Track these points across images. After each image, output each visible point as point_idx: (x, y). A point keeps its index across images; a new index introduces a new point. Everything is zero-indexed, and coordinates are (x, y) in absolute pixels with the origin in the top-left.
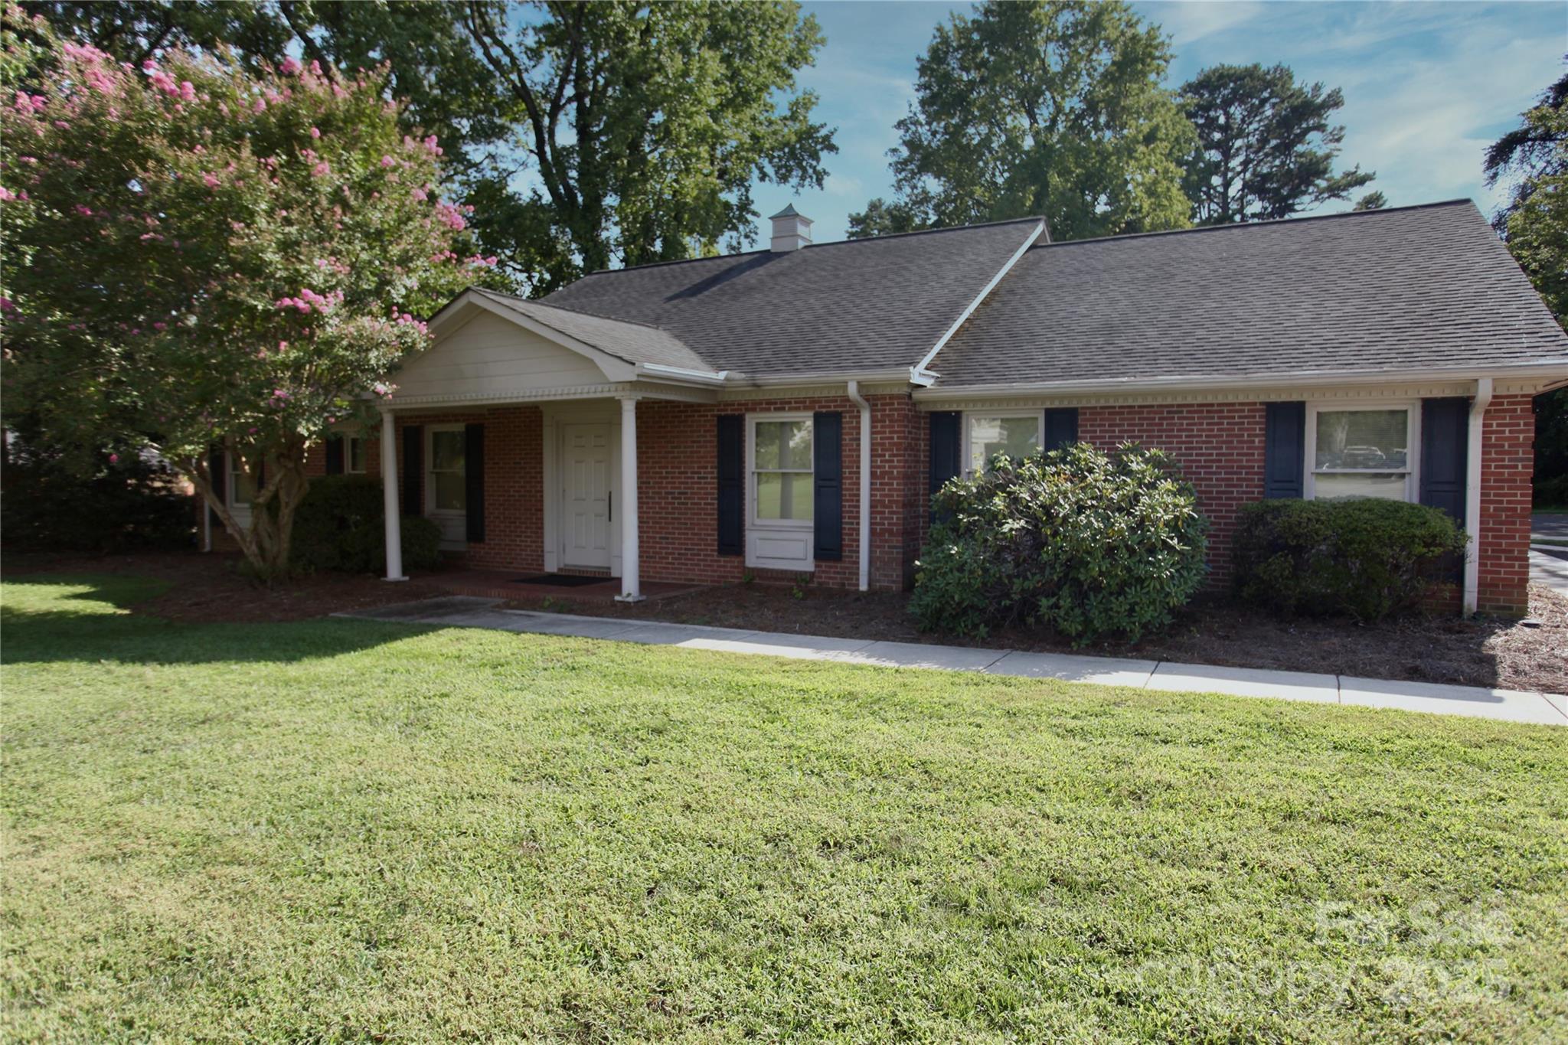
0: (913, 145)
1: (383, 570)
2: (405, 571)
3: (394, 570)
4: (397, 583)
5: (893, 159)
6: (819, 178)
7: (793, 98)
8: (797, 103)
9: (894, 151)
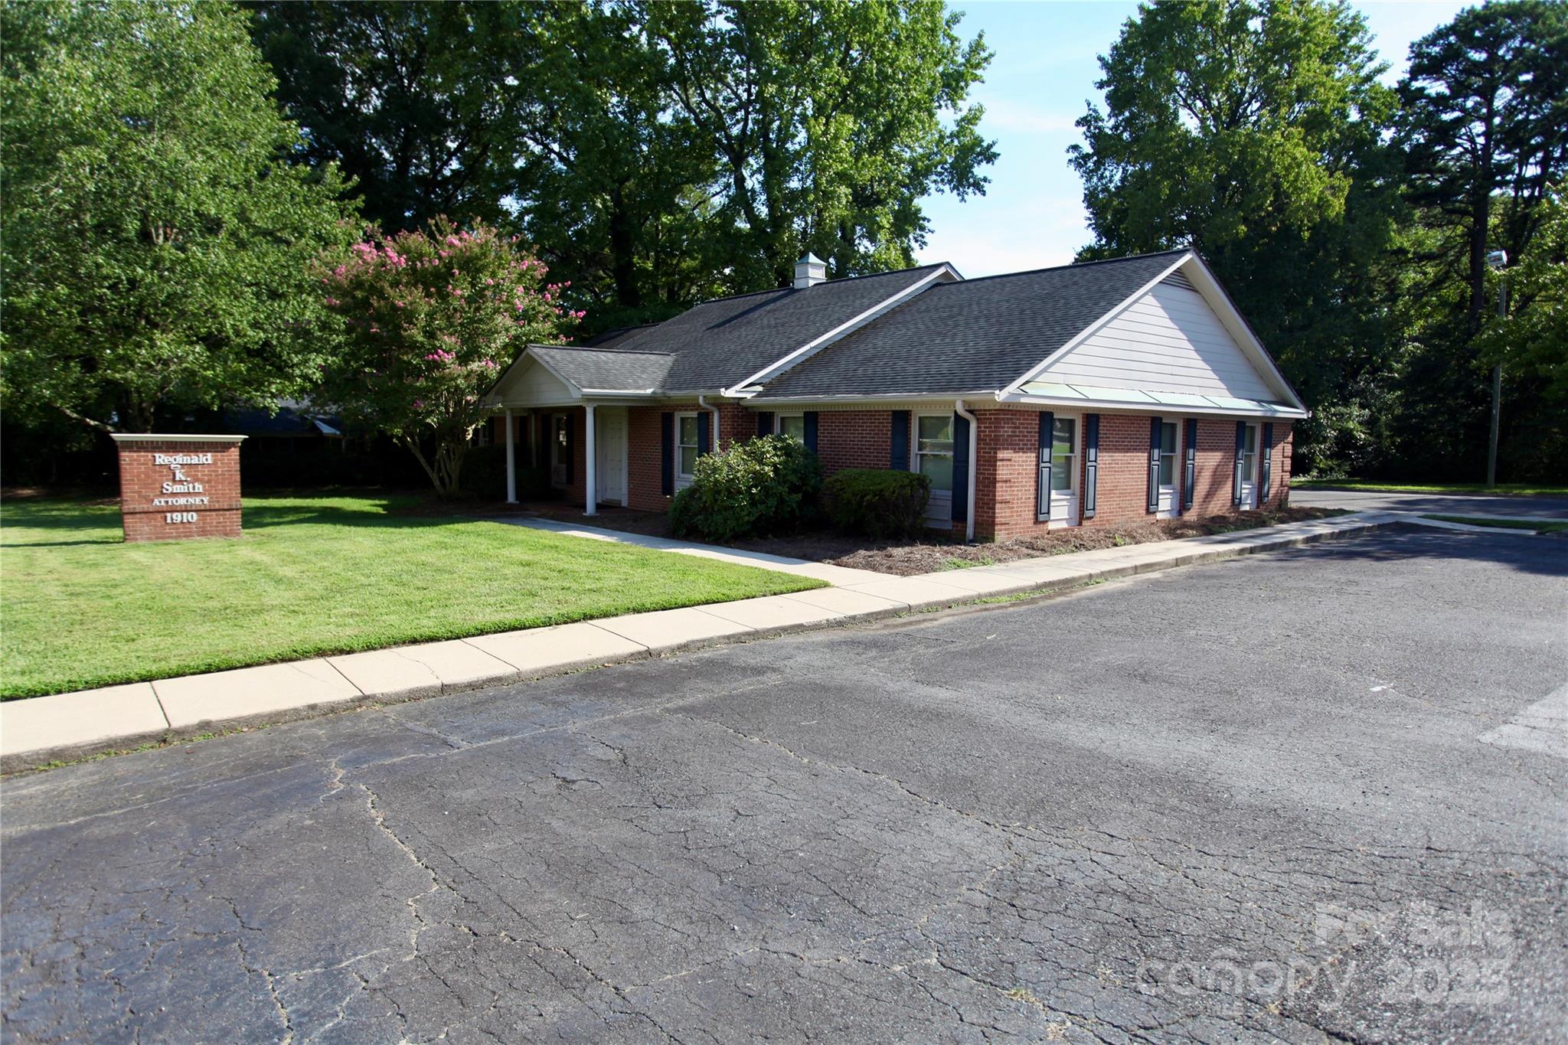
0: (1098, 139)
1: (506, 497)
2: (517, 498)
3: (511, 498)
4: (511, 504)
5: (1073, 155)
6: (978, 186)
7: (958, 117)
8: (963, 120)
9: (1075, 148)
